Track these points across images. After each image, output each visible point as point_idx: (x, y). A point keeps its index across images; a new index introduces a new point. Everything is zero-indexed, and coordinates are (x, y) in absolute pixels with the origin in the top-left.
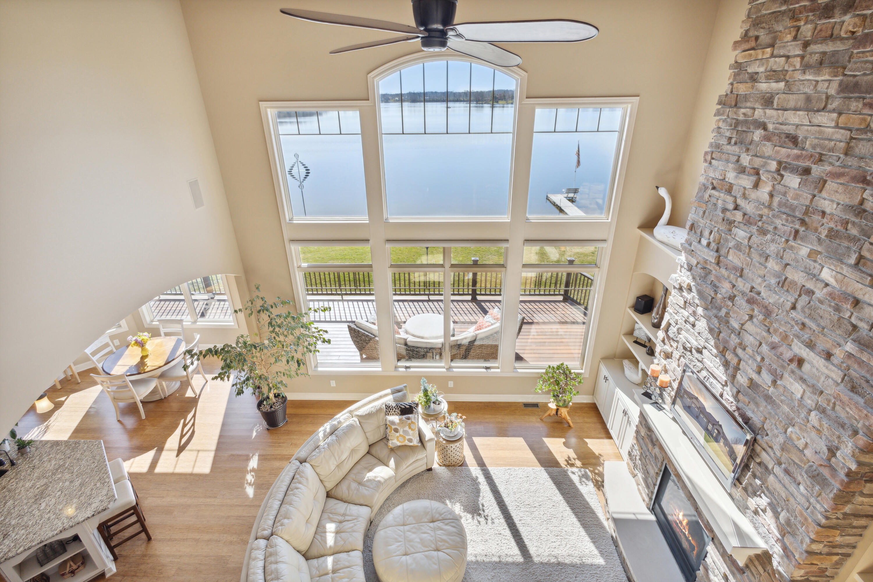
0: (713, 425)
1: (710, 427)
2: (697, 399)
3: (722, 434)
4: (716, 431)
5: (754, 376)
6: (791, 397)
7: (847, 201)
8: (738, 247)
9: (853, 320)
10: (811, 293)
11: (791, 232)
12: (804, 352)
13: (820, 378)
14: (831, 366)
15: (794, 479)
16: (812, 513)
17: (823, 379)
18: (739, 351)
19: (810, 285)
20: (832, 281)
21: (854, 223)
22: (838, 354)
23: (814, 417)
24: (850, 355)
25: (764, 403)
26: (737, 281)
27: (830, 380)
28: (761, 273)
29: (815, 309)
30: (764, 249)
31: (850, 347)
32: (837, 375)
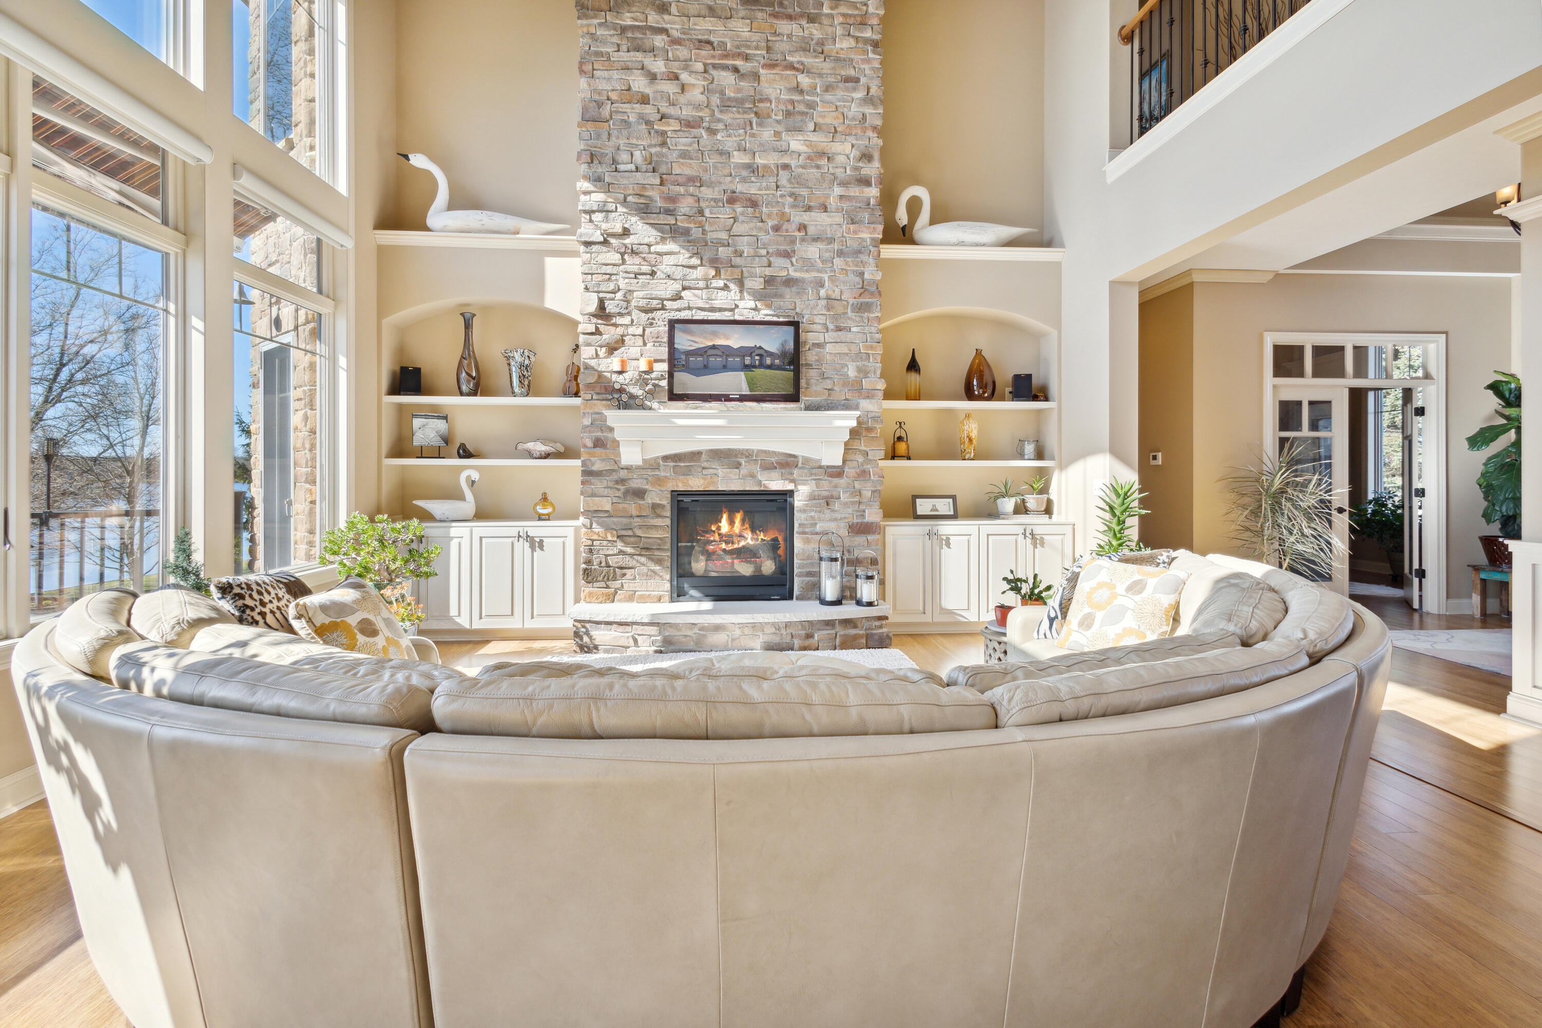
0: (750, 355)
1: (748, 361)
2: (714, 347)
3: (765, 354)
4: (757, 358)
5: (768, 272)
6: (811, 263)
7: (788, 86)
8: (684, 155)
9: (831, 171)
10: (786, 167)
11: (745, 123)
12: (806, 218)
13: (826, 230)
14: (832, 214)
15: (845, 328)
16: (872, 338)
17: (829, 229)
18: (737, 261)
19: (786, 160)
20: (803, 148)
21: (798, 101)
22: (832, 202)
23: (838, 262)
24: (841, 197)
25: (788, 290)
26: (700, 192)
27: (834, 226)
28: (726, 172)
29: (800, 176)
30: (721, 148)
31: (838, 191)
32: (838, 218)
